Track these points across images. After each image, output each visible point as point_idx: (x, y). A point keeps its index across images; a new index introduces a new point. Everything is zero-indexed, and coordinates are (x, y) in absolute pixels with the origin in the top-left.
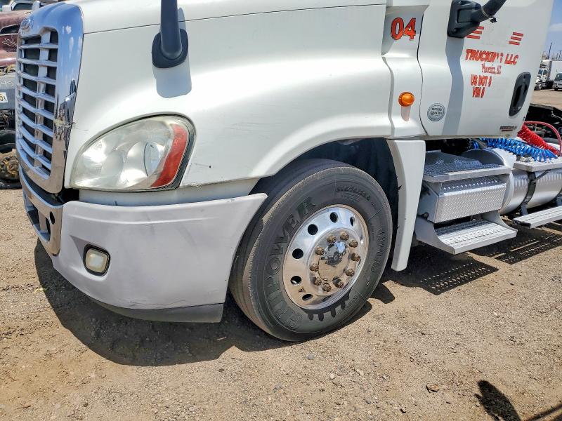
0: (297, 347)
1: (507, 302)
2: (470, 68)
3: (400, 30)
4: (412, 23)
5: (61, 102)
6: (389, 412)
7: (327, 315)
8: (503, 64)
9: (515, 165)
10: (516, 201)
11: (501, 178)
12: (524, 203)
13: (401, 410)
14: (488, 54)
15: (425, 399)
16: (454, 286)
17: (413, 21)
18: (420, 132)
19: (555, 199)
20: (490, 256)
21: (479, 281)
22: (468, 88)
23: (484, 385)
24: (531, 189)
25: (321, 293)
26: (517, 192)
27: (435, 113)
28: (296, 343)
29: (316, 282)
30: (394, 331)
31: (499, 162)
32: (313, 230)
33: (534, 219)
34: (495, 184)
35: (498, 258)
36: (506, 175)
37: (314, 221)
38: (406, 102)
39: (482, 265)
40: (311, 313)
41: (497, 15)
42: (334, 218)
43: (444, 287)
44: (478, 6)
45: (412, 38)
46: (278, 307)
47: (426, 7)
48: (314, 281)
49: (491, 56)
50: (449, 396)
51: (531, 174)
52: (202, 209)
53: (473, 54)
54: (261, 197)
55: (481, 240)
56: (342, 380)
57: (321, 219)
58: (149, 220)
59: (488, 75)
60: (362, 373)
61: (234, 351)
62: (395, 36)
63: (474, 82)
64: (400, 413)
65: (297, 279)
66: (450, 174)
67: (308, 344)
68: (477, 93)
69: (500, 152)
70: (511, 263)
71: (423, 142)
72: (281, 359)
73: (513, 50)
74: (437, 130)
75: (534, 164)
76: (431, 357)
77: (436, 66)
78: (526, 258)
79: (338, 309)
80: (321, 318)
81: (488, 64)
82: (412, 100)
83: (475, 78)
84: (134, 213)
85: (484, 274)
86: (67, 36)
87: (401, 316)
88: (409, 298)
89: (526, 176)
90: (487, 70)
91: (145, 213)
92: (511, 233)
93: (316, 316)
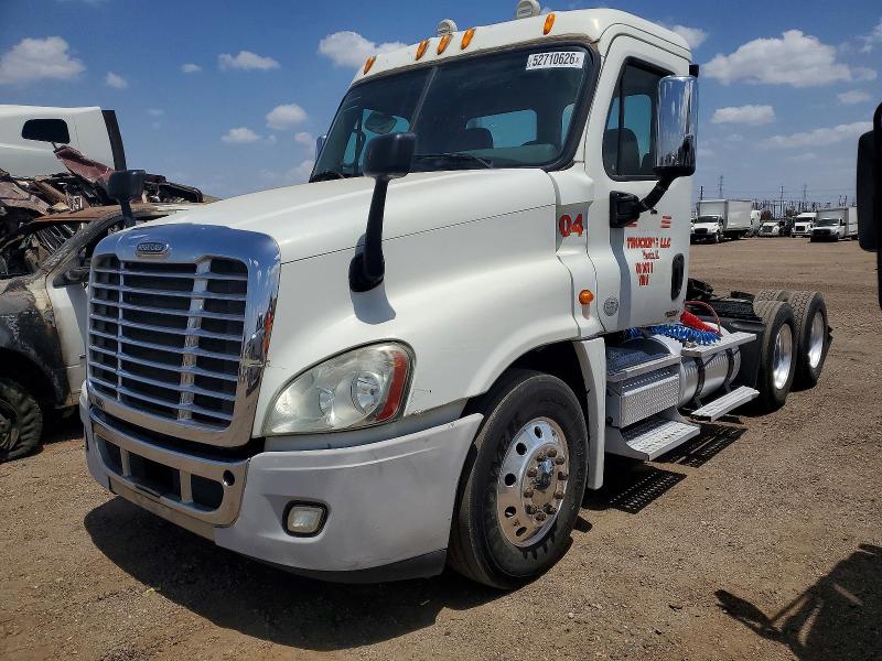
0: (515, 595)
1: (709, 508)
2: (634, 256)
3: (568, 227)
4: (579, 219)
5: (247, 341)
6: (646, 636)
7: (540, 550)
8: (659, 248)
9: (683, 352)
10: (690, 392)
11: (672, 369)
12: (697, 393)
13: (657, 632)
14: (645, 240)
15: (673, 617)
16: (649, 502)
17: (580, 217)
18: (599, 329)
19: (723, 385)
20: (672, 462)
21: (672, 492)
22: (634, 277)
23: (721, 594)
24: (701, 378)
25: (535, 523)
26: (689, 383)
27: (610, 308)
28: (513, 591)
29: (532, 510)
30: (609, 559)
31: (665, 351)
32: (521, 449)
33: (713, 410)
34: (668, 376)
35: (681, 463)
36: (677, 365)
37: (521, 439)
38: (585, 299)
39: (668, 473)
40: (524, 550)
41: (657, 207)
42: (538, 433)
43: (639, 503)
44: (636, 198)
45: (580, 234)
46: (496, 546)
47: (589, 203)
48: (529, 510)
49: (648, 242)
50: (693, 610)
51: (697, 360)
52: (426, 439)
53: (634, 243)
54: (477, 417)
55: (669, 441)
56: (581, 617)
57: (526, 436)
58: (376, 459)
59: (649, 261)
60: (599, 606)
61: (446, 614)
62: (565, 234)
63: (638, 271)
64: (657, 636)
65: (512, 510)
66: (628, 370)
67: (526, 588)
68: (643, 281)
69: (660, 338)
70: (697, 467)
71: (602, 339)
72: (505, 610)
73: (665, 234)
74: (613, 325)
75: (701, 349)
76: (659, 577)
77: (604, 259)
78: (709, 458)
79: (549, 542)
80: (535, 556)
81: (648, 250)
82: (591, 297)
83: (638, 265)
84: (362, 453)
85: (674, 484)
86: (255, 269)
87: (608, 541)
88: (608, 522)
89: (693, 363)
90: (647, 256)
91: (372, 451)
92: (693, 430)
93: (529, 553)
